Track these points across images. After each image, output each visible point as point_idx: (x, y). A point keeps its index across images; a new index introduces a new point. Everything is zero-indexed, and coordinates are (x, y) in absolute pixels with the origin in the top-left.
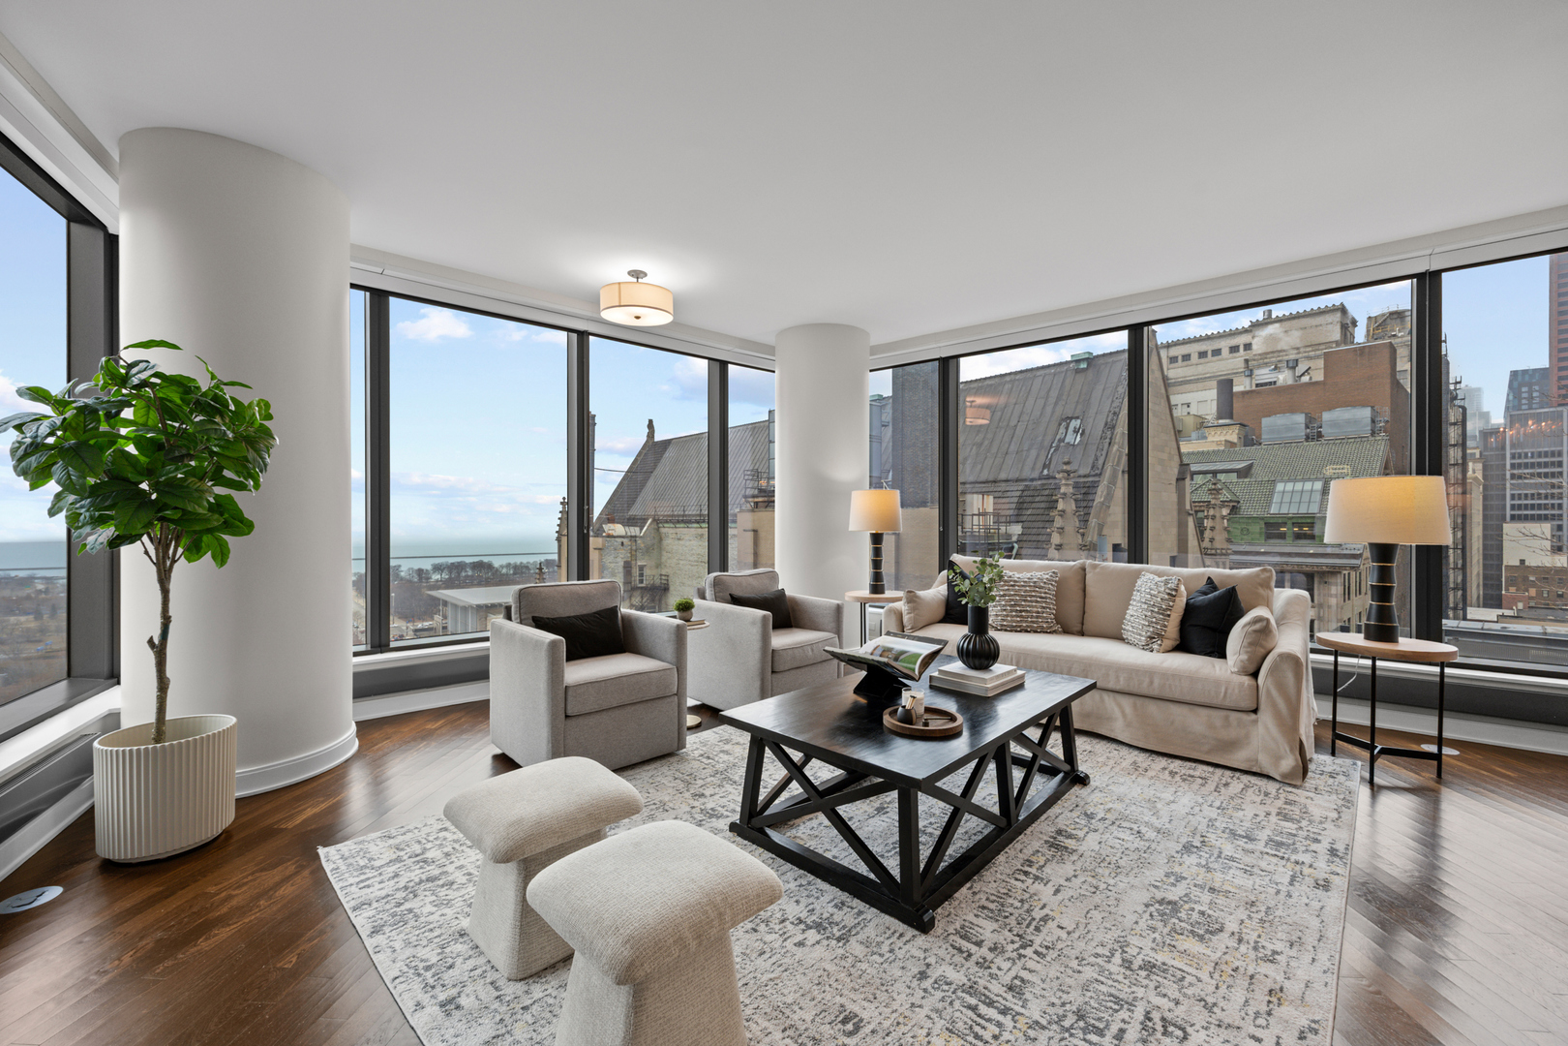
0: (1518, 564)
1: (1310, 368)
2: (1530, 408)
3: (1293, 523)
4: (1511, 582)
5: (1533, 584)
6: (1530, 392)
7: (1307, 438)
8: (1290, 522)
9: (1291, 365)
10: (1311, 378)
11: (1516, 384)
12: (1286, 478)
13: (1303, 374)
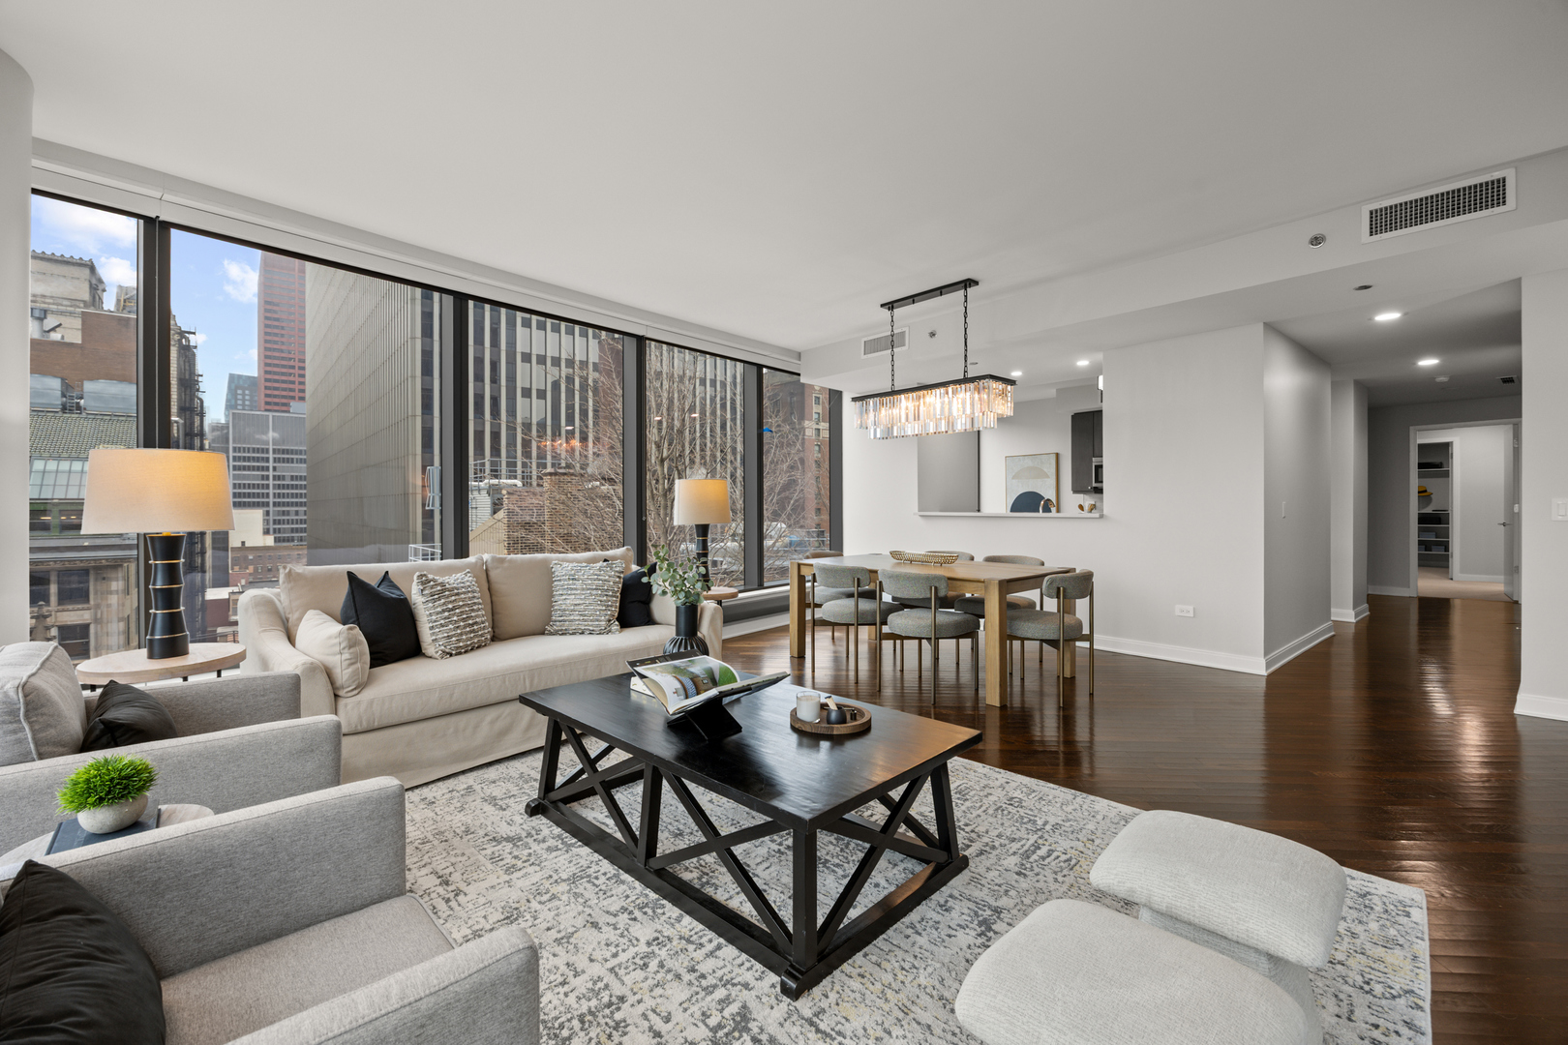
0: (240, 545)
1: (60, 325)
2: (244, 409)
3: (60, 511)
4: (236, 562)
5: (251, 562)
6: (244, 395)
7: (64, 409)
8: (55, 510)
9: (37, 314)
10: (63, 337)
11: (233, 386)
12: (47, 454)
13: (53, 329)
